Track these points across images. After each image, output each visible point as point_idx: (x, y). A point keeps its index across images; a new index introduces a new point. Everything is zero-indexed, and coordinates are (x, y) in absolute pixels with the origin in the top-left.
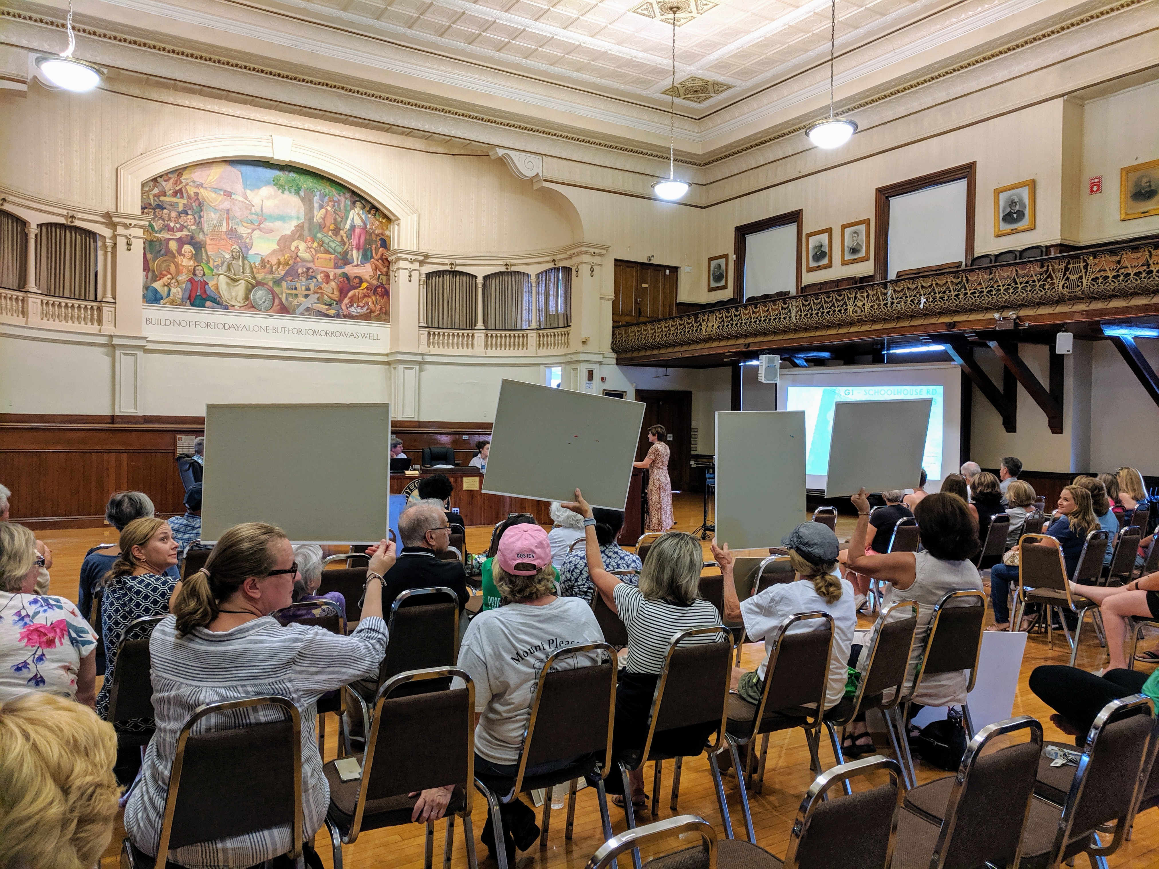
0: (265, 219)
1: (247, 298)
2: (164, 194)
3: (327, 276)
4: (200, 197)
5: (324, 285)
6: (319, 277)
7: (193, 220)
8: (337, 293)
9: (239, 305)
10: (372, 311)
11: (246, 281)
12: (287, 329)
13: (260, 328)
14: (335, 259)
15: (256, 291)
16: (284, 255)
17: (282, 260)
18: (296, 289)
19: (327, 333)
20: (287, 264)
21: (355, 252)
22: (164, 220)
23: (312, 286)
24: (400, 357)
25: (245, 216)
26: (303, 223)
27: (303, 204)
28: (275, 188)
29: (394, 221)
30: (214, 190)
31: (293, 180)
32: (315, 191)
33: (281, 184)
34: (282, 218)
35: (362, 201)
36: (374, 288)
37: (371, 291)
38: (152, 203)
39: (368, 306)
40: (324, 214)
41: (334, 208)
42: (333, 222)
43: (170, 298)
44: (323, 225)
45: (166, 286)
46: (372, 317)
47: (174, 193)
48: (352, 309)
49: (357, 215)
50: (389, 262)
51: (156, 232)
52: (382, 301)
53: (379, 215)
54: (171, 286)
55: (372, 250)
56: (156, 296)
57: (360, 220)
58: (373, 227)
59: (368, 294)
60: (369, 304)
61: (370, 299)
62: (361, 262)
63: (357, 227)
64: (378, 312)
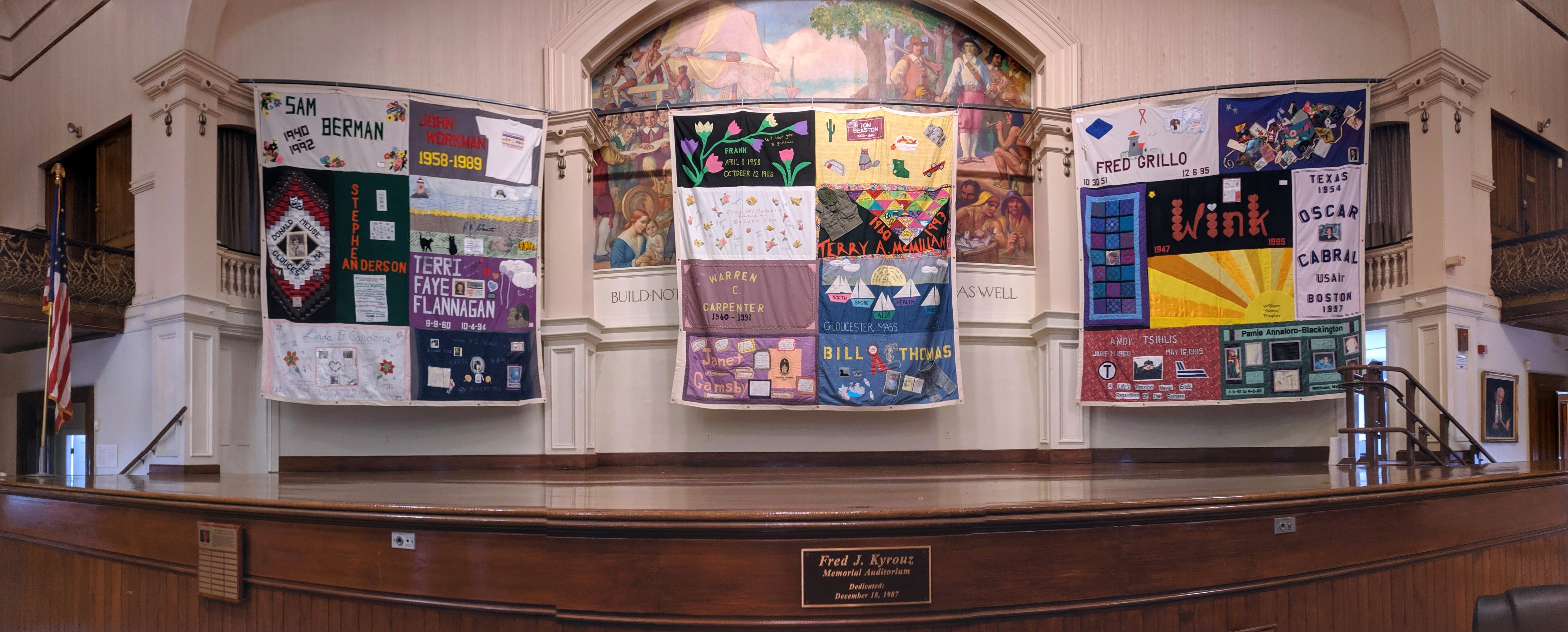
2: (633, 83)
4: (689, 73)
10: (999, 245)
21: (964, 134)
22: (634, 126)
24: (1052, 323)
25: (763, 90)
26: (866, 90)
27: (866, 54)
28: (815, 31)
29: (1034, 71)
30: (711, 55)
31: (846, 13)
32: (888, 27)
33: (825, 23)
34: (828, 84)
35: (975, 41)
36: (1001, 202)
37: (996, 208)
38: (617, 103)
39: (992, 236)
40: (904, 69)
41: (923, 56)
42: (921, 83)
43: (646, 253)
44: (903, 89)
45: (641, 234)
46: (1000, 256)
47: (648, 76)
48: (963, 242)
49: (966, 67)
50: (1029, 151)
51: (623, 148)
52: (1017, 225)
53: (1007, 65)
54: (648, 235)
55: (997, 131)
56: (624, 255)
57: (973, 76)
58: (998, 87)
59: (992, 214)
60: (995, 231)
61: (995, 223)
62: (976, 154)
63: (966, 87)
64: (1012, 246)
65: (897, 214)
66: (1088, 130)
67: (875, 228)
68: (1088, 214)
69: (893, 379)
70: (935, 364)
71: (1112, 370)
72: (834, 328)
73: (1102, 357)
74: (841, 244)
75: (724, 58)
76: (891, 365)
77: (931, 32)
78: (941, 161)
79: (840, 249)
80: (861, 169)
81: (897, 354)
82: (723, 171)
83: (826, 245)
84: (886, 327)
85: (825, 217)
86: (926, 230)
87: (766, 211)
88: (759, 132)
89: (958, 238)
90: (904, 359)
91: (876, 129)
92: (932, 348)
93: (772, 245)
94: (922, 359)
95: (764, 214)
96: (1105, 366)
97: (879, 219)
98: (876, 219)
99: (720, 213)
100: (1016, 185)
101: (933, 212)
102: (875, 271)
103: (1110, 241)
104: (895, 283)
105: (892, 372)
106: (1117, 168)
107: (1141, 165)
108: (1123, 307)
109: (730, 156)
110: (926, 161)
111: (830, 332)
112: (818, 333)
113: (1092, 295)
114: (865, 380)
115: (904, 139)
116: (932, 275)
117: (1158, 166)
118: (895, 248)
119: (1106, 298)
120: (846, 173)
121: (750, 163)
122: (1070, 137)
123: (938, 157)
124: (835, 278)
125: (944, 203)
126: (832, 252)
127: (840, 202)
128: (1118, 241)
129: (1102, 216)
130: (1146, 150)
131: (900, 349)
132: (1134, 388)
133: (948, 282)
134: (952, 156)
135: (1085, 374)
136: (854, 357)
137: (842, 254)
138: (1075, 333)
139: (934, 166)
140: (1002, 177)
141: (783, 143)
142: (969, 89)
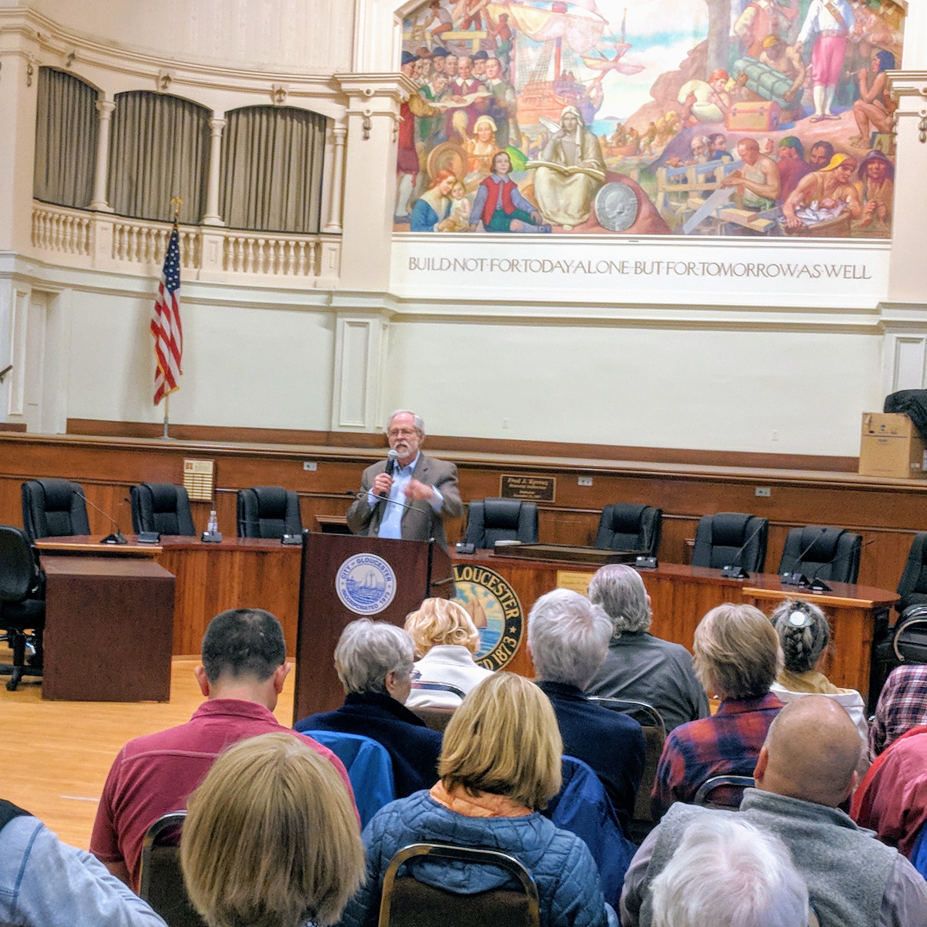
0: (630, 46)
1: (587, 206)
2: (449, 27)
3: (754, 148)
4: (510, 21)
5: (746, 169)
6: (735, 153)
7: (495, 69)
8: (773, 183)
9: (572, 222)
10: (852, 216)
11: (587, 173)
12: (663, 266)
13: (610, 264)
14: (772, 109)
15: (605, 192)
16: (663, 114)
17: (659, 123)
18: (685, 181)
19: (748, 270)
20: (668, 130)
21: (818, 90)
22: (446, 76)
23: (720, 174)
26: (706, 43)
27: (707, 3)
30: (535, 3)
36: (859, 165)
37: (852, 171)
38: (429, 48)
39: (845, 205)
40: (752, 17)
41: (775, 1)
42: (770, 32)
43: (451, 218)
45: (445, 196)
46: (853, 229)
47: (465, 22)
48: (808, 214)
49: (826, 10)
51: (433, 99)
52: (877, 190)
54: (453, 197)
55: (859, 80)
56: (426, 217)
57: (833, 19)
58: (864, 28)
59: (846, 179)
60: (848, 200)
61: (849, 190)
62: (832, 111)
63: (824, 34)
64: (868, 217)
75: (550, 7)
89: (803, 209)
100: (879, 143)
142: (828, 36)
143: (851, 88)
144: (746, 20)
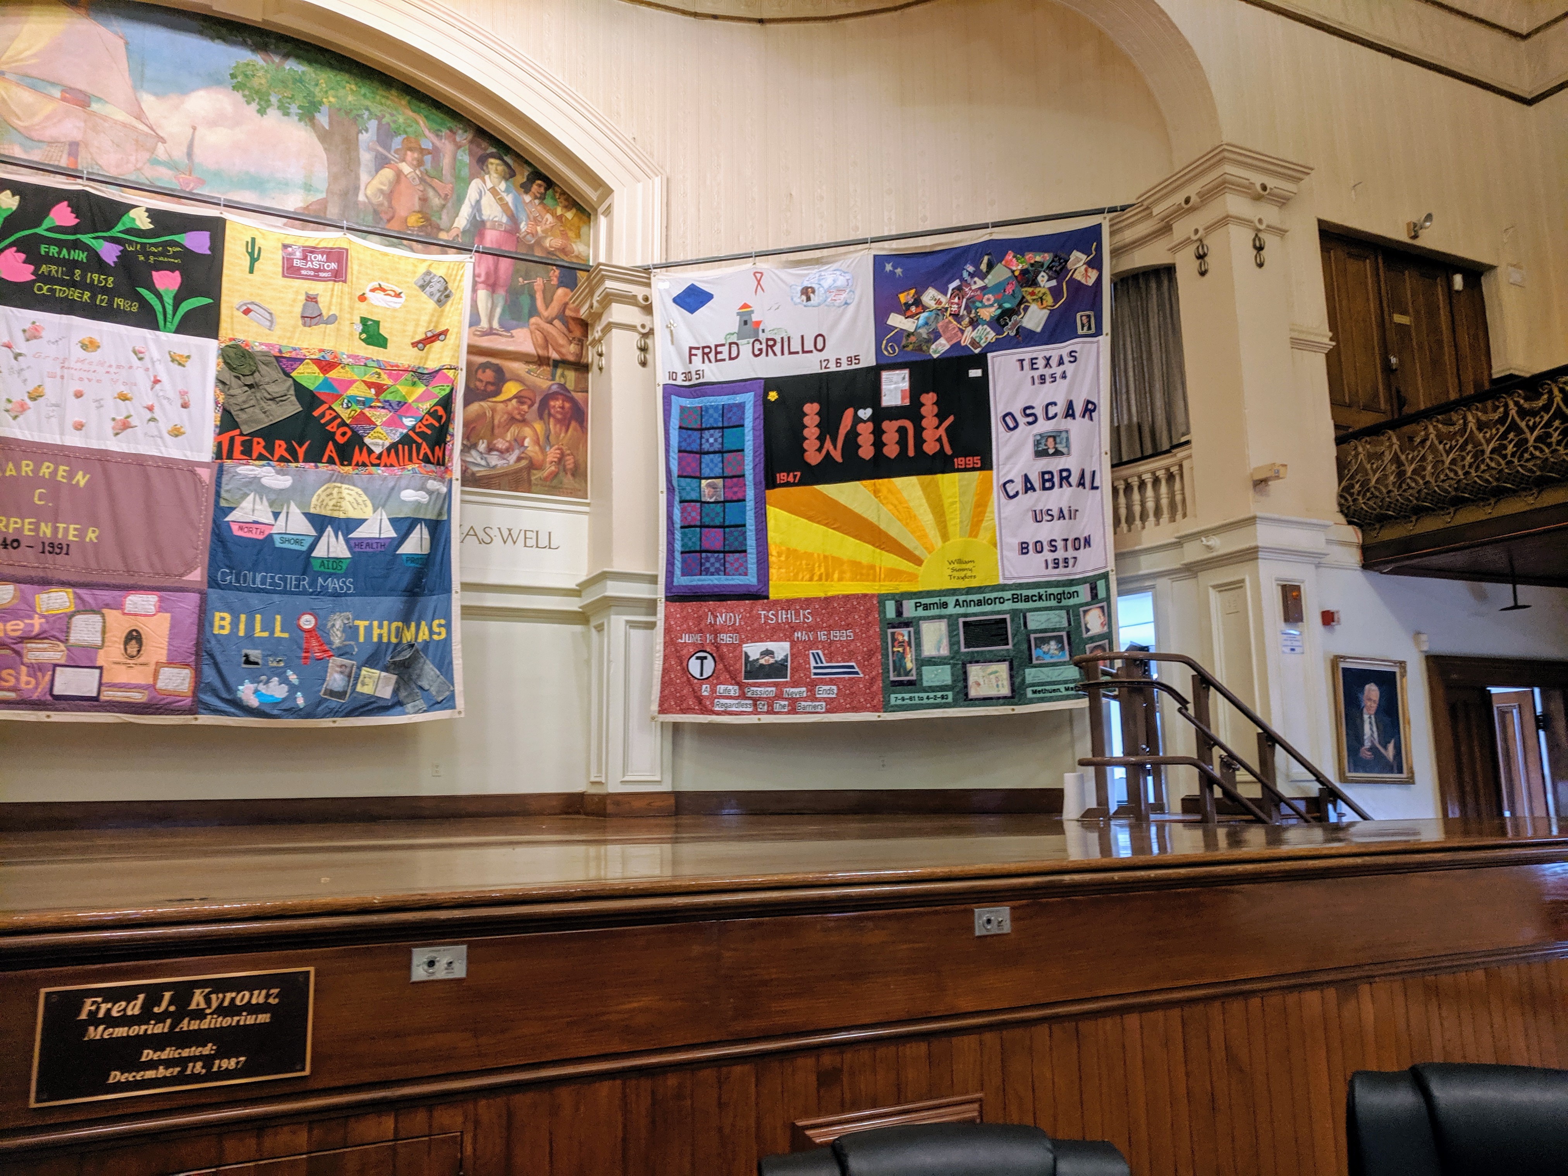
0: (201, 181)
10: (532, 466)
21: (482, 294)
24: (614, 589)
25: (131, 167)
26: (324, 203)
27: (325, 149)
28: (238, 96)
29: (596, 210)
30: (29, 80)
31: (295, 81)
32: (365, 116)
33: (257, 88)
34: (257, 183)
35: (506, 158)
36: (538, 400)
37: (530, 407)
39: (522, 449)
40: (390, 182)
41: (422, 168)
42: (417, 208)
44: (386, 213)
46: (533, 481)
48: (474, 457)
49: (488, 194)
50: (585, 326)
52: (562, 435)
53: (554, 198)
55: (535, 292)
57: (499, 208)
58: (539, 228)
59: (523, 416)
60: (527, 442)
61: (527, 431)
62: (501, 324)
63: (488, 225)
64: (553, 468)
65: (364, 403)
66: (676, 300)
67: (323, 421)
68: (675, 423)
69: (342, 673)
70: (417, 651)
71: (709, 664)
72: (238, 581)
73: (694, 644)
74: (260, 440)
75: (57, 93)
76: (338, 648)
77: (437, 136)
78: (442, 328)
79: (259, 446)
80: (304, 325)
81: (351, 631)
82: (34, 282)
83: (232, 439)
84: (333, 584)
85: (232, 392)
86: (411, 433)
87: (118, 367)
88: (115, 232)
89: (467, 448)
90: (361, 639)
91: (334, 266)
92: (413, 624)
93: (124, 426)
94: (394, 640)
95: (113, 370)
96: (698, 658)
97: (331, 408)
98: (326, 406)
99: (20, 355)
100: (563, 375)
101: (426, 406)
102: (320, 491)
103: (708, 465)
104: (353, 514)
105: (340, 660)
106: (719, 357)
107: (757, 352)
108: (727, 565)
109: (49, 260)
110: (417, 325)
111: (229, 587)
112: (205, 587)
113: (678, 546)
114: (290, 673)
115: (381, 288)
116: (418, 505)
117: (783, 353)
118: (357, 457)
119: (701, 552)
120: (277, 328)
121: (92, 280)
122: (648, 309)
123: (437, 323)
124: (246, 495)
125: (443, 393)
126: (243, 453)
127: (262, 372)
128: (720, 465)
129: (695, 426)
130: (763, 331)
131: (357, 622)
132: (744, 693)
133: (445, 518)
134: (460, 322)
135: (665, 671)
136: (272, 632)
137: (261, 457)
138: (651, 606)
139: (429, 335)
140: (541, 361)
141: (161, 259)
142: (493, 228)
143: (525, 300)
144: (382, 183)
